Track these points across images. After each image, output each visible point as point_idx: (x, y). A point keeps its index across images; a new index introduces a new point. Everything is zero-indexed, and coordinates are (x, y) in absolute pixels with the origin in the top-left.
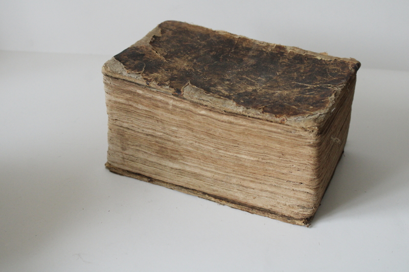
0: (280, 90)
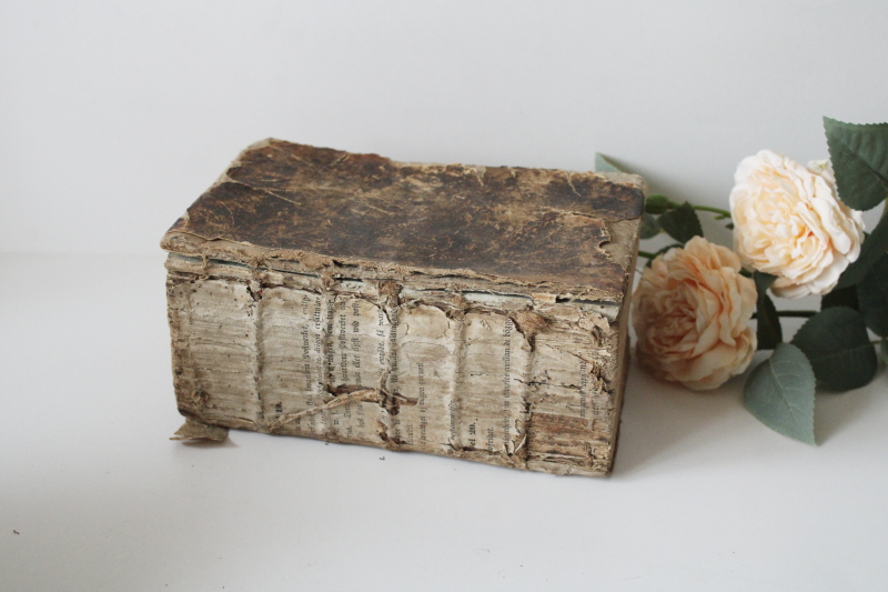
0: (323, 191)
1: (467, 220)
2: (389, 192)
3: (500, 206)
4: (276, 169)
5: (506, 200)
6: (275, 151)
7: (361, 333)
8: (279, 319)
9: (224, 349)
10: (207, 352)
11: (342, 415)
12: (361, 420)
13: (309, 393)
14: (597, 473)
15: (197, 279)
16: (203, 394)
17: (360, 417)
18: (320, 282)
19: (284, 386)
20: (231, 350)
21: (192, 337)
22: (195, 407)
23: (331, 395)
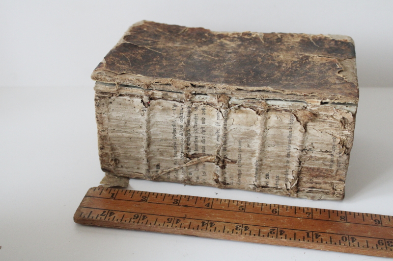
0: (177, 47)
1: (259, 60)
2: (212, 47)
3: (276, 53)
4: (150, 36)
5: (278, 49)
6: (148, 27)
7: (206, 124)
8: (159, 117)
9: (128, 135)
10: (118, 137)
11: (193, 170)
12: (204, 172)
13: (175, 158)
14: (337, 198)
15: (112, 96)
16: (116, 160)
17: (204, 171)
18: (183, 96)
19: (161, 155)
20: (131, 135)
21: (109, 128)
22: (111, 167)
23: (188, 159)
